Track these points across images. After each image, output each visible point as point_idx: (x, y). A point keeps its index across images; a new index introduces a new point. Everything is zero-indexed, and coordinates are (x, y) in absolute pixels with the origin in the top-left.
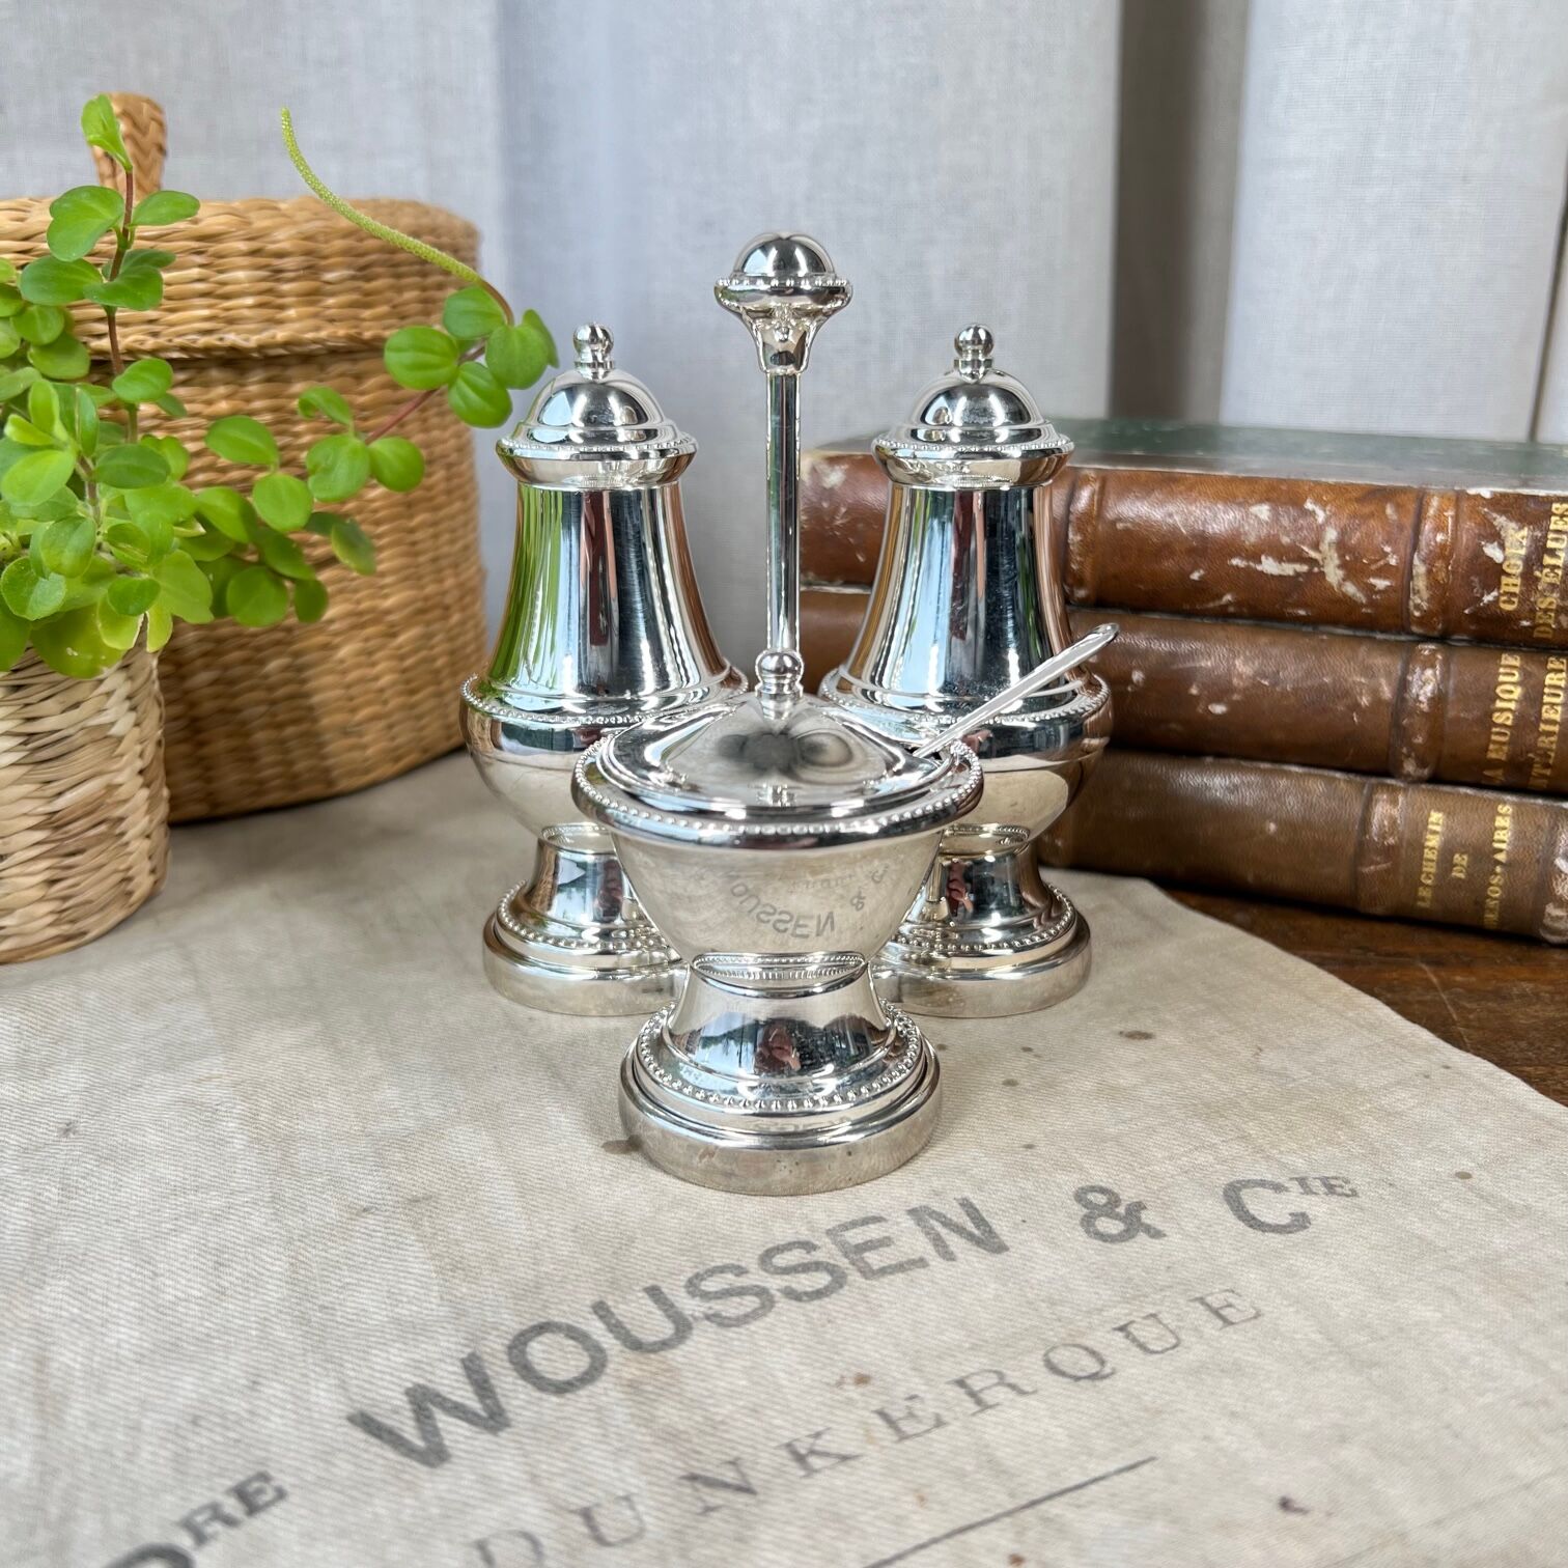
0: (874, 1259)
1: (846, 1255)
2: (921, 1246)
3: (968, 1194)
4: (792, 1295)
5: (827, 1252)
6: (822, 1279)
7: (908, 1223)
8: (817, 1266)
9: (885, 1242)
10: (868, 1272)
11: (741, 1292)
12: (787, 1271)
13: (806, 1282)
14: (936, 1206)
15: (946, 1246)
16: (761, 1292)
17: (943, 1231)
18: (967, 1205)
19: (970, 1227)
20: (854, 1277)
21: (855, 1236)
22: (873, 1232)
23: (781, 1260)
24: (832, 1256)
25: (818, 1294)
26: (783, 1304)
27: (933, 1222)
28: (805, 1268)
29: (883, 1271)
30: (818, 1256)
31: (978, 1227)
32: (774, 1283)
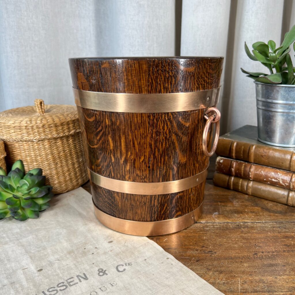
0: (71, 284)
1: (68, 284)
2: (78, 281)
3: (84, 272)
4: (61, 290)
5: (66, 283)
6: (65, 287)
7: (76, 278)
8: (64, 285)
9: (73, 281)
10: (70, 286)
11: (54, 291)
12: (60, 287)
13: (62, 288)
14: (80, 275)
15: (81, 280)
16: (57, 290)
17: (80, 278)
18: (84, 274)
19: (84, 277)
20: (69, 287)
21: (69, 281)
22: (72, 280)
23: (59, 285)
24: (66, 284)
25: (64, 289)
26: (59, 292)
27: (80, 277)
28: (63, 286)
29: (72, 285)
30: (65, 284)
31: (85, 277)
32: (58, 289)
